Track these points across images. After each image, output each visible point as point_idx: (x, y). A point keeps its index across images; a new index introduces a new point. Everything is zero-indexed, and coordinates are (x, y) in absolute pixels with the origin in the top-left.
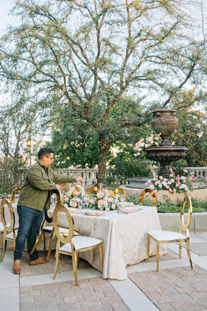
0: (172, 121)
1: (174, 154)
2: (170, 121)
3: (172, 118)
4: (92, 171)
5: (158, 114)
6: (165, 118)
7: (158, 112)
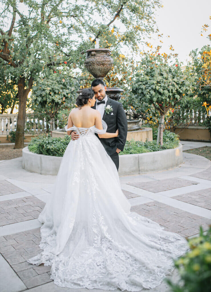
0: (108, 61)
1: (111, 96)
2: (106, 61)
3: (107, 58)
4: (5, 117)
5: (93, 53)
6: (101, 58)
7: (93, 51)
